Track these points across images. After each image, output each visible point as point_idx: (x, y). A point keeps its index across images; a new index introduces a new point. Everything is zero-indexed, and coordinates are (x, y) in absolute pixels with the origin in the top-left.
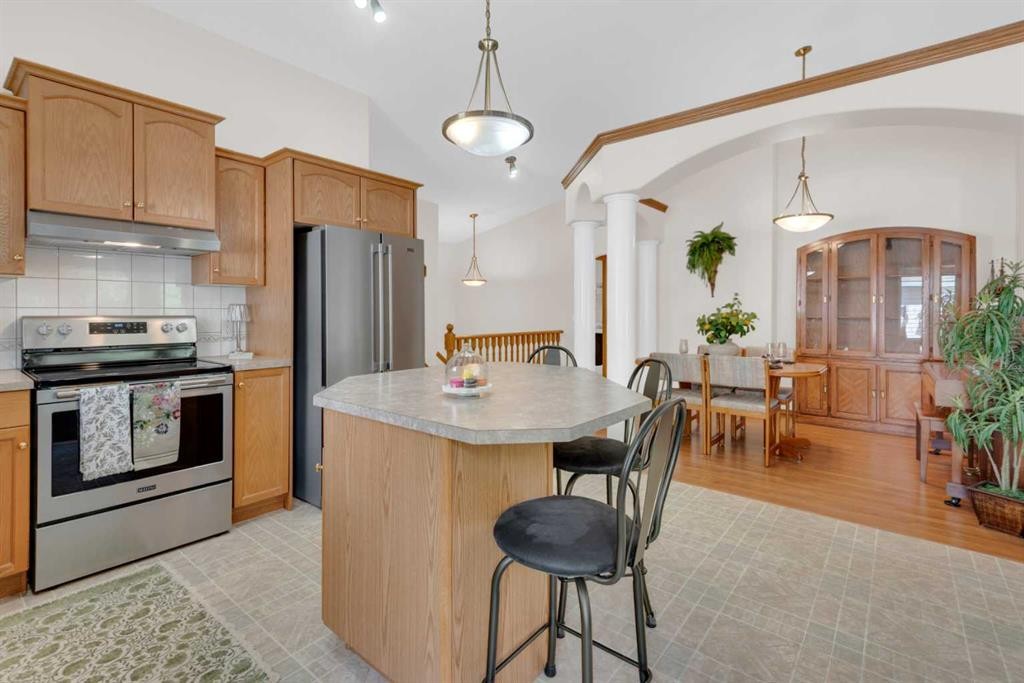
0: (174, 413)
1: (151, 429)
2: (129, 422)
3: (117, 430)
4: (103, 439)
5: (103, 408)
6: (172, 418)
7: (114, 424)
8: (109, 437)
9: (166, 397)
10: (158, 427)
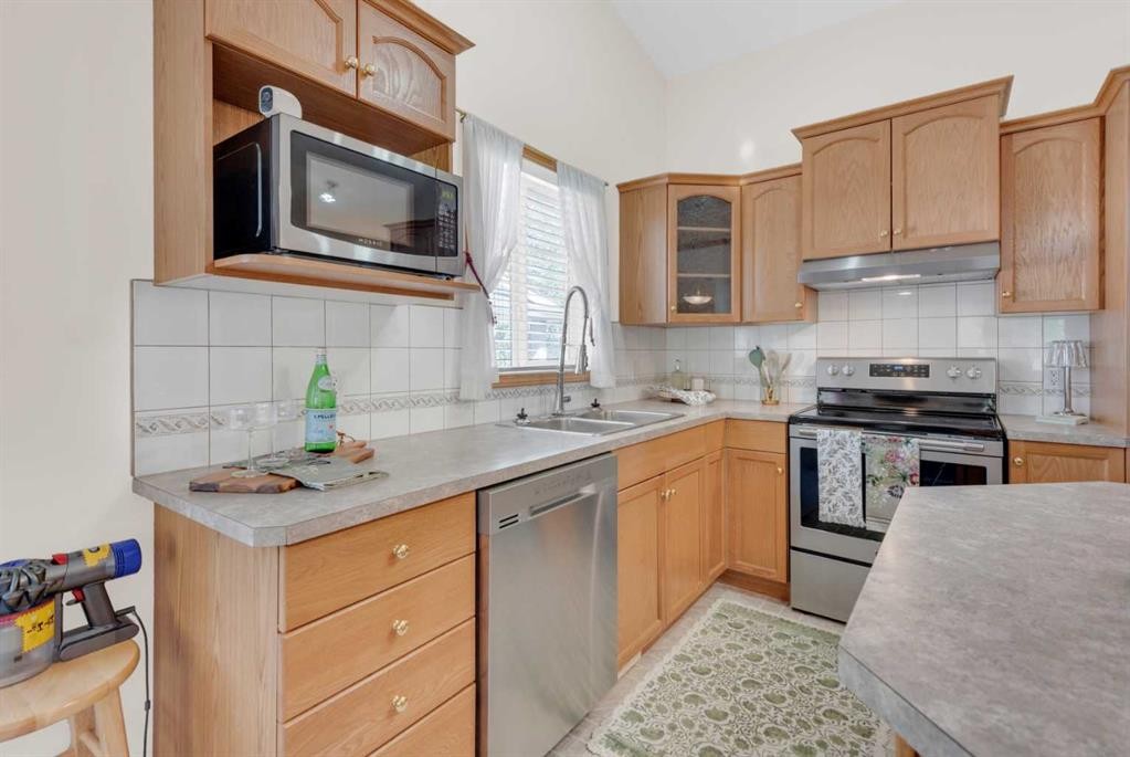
0: (912, 476)
1: (884, 488)
2: (860, 472)
3: (848, 478)
4: (835, 484)
5: (835, 452)
6: (909, 481)
7: (846, 471)
8: (842, 483)
9: (902, 455)
10: (892, 488)
